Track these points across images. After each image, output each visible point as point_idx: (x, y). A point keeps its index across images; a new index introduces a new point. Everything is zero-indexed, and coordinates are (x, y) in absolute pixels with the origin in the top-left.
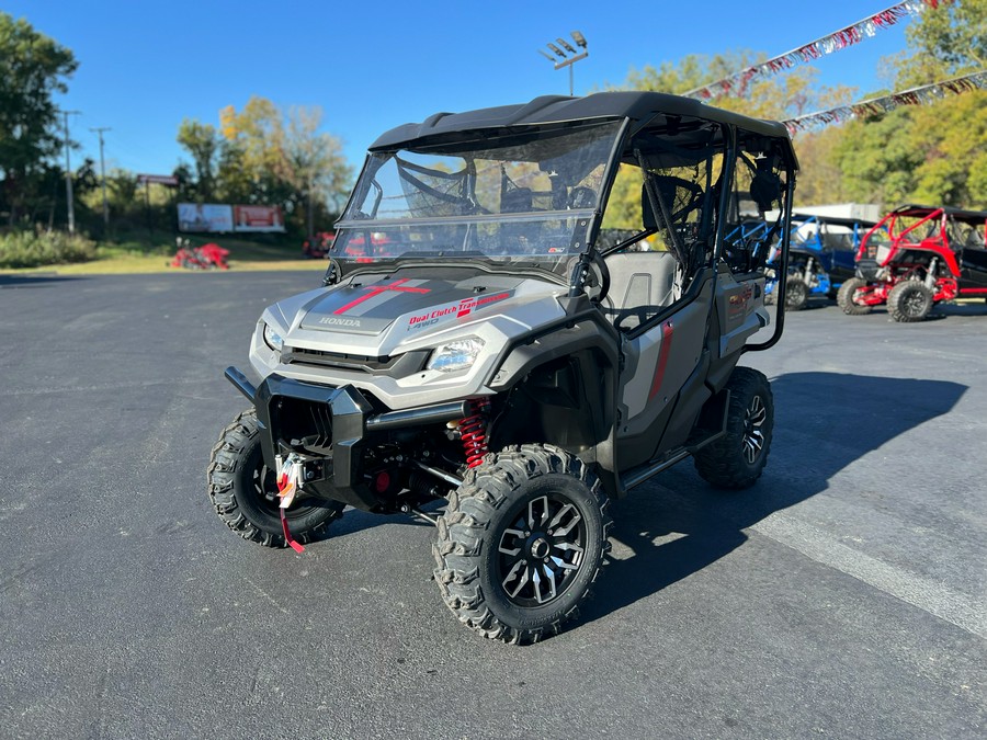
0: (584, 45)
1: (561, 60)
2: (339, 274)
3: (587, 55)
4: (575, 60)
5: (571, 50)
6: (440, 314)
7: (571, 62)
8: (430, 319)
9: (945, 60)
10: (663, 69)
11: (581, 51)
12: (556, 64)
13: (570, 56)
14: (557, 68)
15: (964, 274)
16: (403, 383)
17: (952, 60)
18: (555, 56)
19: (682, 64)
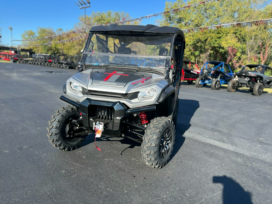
0: (90, 3)
1: (81, 7)
2: (84, 67)
3: (90, 6)
4: (87, 7)
5: (85, 4)
6: (138, 82)
7: (85, 8)
8: (136, 83)
9: (170, 23)
10: (102, 13)
11: (88, 5)
12: (80, 7)
13: (85, 6)
14: (81, 9)
15: (185, 75)
16: (133, 101)
17: (171, 23)
18: (80, 5)
19: (107, 13)
